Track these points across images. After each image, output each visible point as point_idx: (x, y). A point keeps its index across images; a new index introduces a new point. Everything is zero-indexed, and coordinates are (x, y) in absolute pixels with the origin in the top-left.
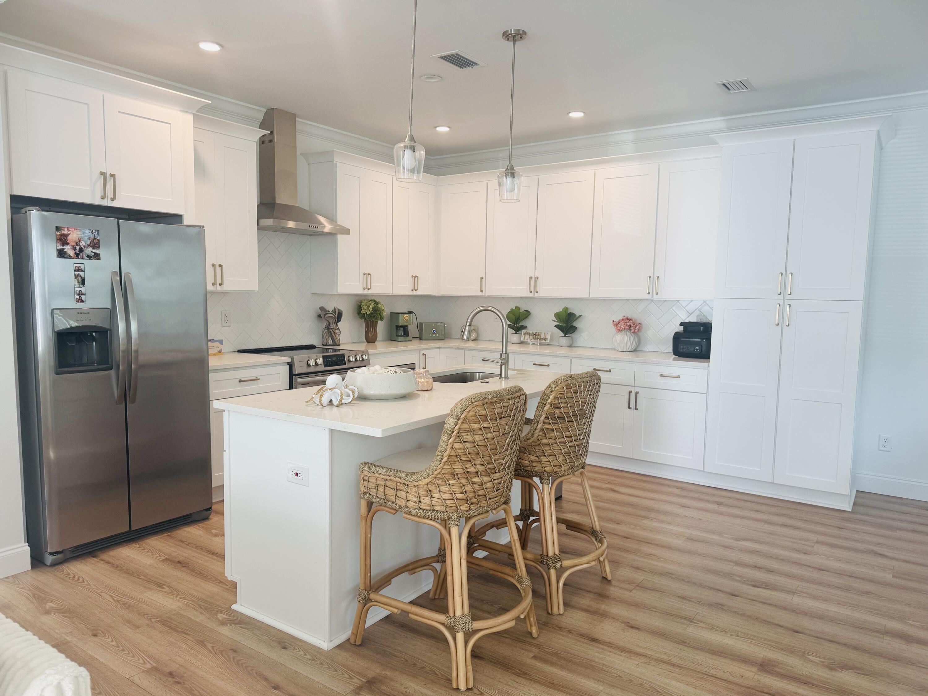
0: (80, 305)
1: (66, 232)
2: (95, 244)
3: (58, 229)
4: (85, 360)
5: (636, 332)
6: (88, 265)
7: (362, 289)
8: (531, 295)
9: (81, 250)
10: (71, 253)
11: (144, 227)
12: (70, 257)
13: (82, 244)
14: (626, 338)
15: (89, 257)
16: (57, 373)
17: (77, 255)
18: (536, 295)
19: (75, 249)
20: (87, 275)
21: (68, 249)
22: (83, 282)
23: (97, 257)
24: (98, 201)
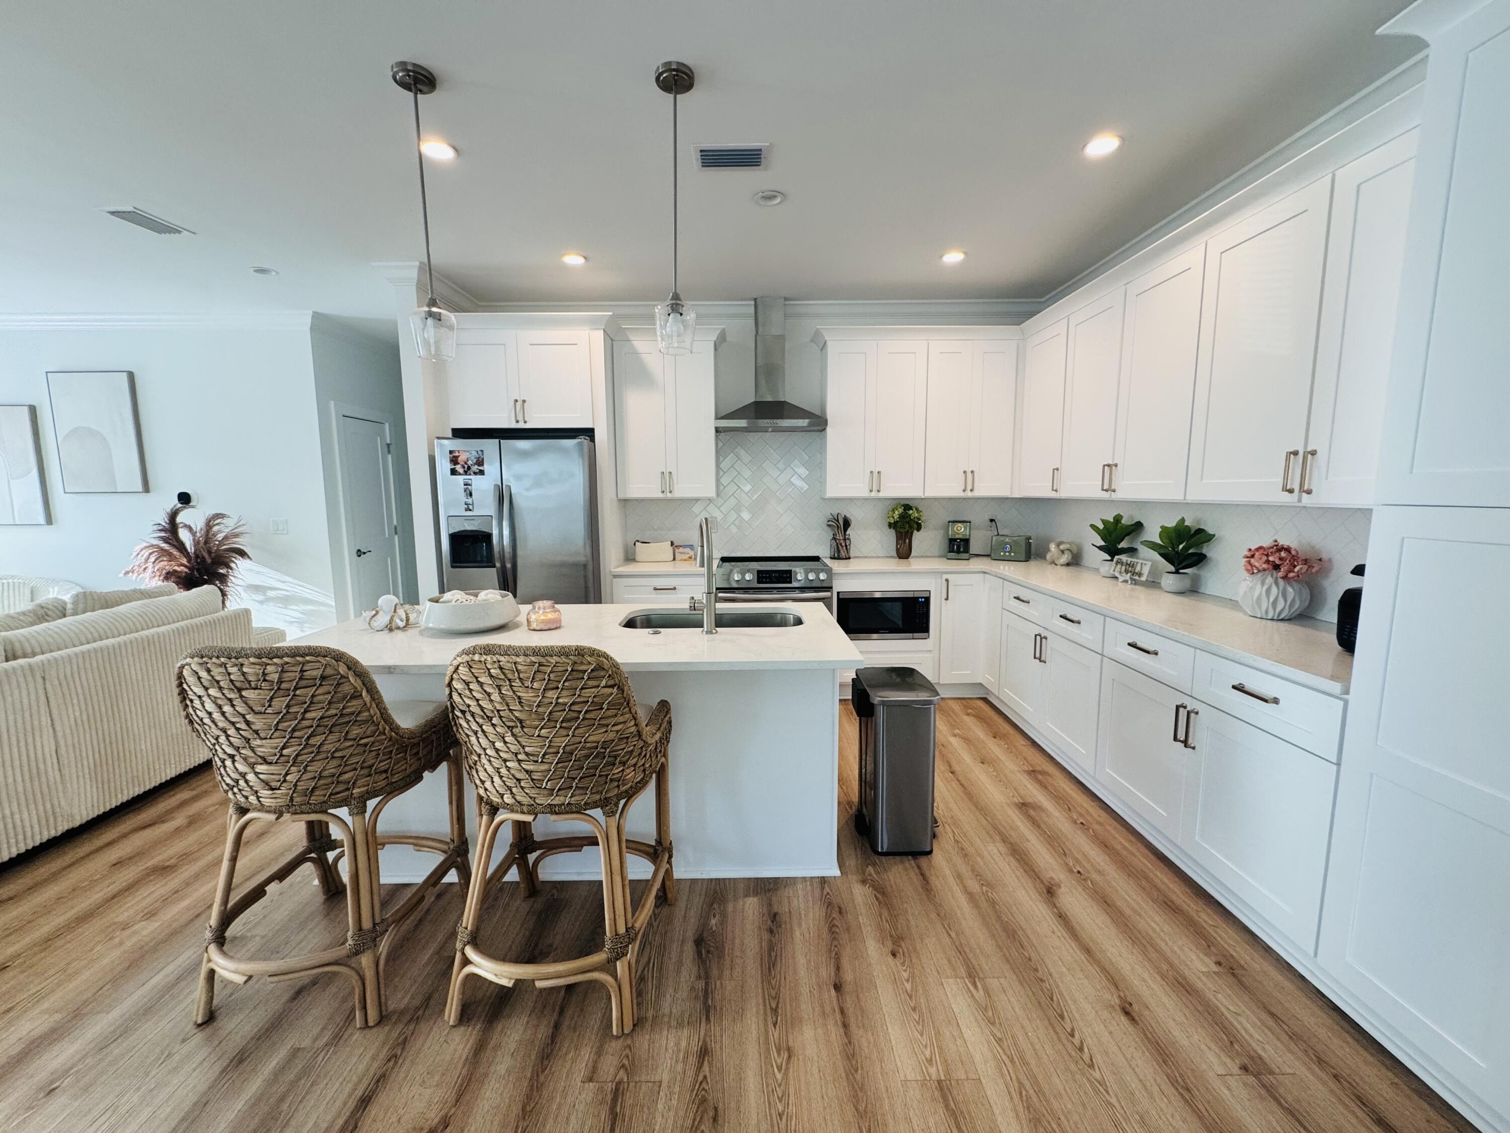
0: (469, 513)
1: (457, 454)
2: (480, 462)
3: (451, 452)
4: (479, 559)
5: (1290, 578)
6: (476, 480)
7: (867, 491)
8: (1106, 495)
9: (469, 468)
10: (461, 471)
11: (523, 444)
12: (460, 474)
13: (470, 463)
14: (1259, 590)
15: (475, 473)
16: (452, 567)
17: (466, 473)
18: (1114, 496)
19: (464, 467)
20: (473, 488)
21: (458, 468)
22: (471, 495)
23: (482, 473)
24: (514, 425)
